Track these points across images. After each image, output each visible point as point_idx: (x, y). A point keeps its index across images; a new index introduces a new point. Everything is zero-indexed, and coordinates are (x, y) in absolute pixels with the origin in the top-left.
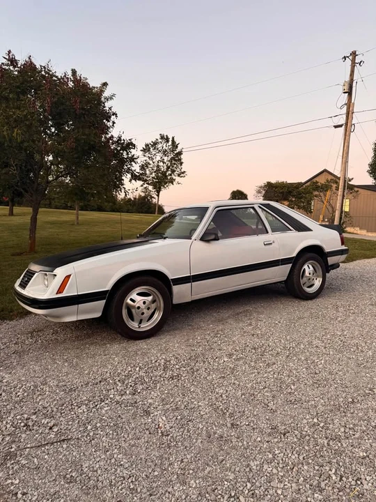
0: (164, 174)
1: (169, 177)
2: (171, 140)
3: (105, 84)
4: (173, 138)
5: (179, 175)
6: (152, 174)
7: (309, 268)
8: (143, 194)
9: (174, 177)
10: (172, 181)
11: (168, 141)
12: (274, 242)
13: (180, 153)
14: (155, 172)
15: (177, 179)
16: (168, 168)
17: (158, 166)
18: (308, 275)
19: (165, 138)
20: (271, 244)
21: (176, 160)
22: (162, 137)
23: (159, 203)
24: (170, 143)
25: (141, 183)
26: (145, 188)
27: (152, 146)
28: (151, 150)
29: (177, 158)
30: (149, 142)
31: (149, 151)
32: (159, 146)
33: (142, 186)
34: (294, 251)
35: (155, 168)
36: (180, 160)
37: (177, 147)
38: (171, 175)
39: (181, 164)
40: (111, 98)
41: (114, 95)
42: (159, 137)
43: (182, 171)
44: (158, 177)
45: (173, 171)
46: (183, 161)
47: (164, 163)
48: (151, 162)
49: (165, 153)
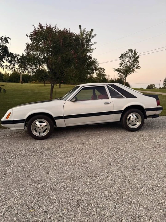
0: (129, 68)
1: (132, 69)
2: (134, 51)
3: (92, 30)
4: (135, 50)
5: (137, 68)
6: (123, 68)
7: (133, 116)
8: (119, 78)
9: (134, 69)
10: (133, 71)
11: (132, 52)
12: (110, 103)
13: (138, 57)
14: (125, 67)
15: (136, 70)
16: (131, 65)
17: (127, 64)
18: (132, 119)
19: (131, 51)
20: (109, 104)
21: (136, 61)
22: (129, 50)
23: (126, 82)
24: (133, 53)
25: (118, 72)
26: (120, 75)
27: (125, 55)
28: (124, 57)
29: (136, 60)
30: (123, 53)
31: (123, 57)
32: (128, 55)
33: (118, 74)
34: (123, 107)
35: (125, 65)
36: (138, 60)
37: (136, 54)
38: (133, 68)
39: (138, 62)
40: (95, 36)
41: (96, 34)
42: (128, 50)
43: (139, 66)
44: (126, 70)
45: (134, 66)
46: (139, 61)
47: (130, 62)
48: (123, 63)
49: (130, 57)
